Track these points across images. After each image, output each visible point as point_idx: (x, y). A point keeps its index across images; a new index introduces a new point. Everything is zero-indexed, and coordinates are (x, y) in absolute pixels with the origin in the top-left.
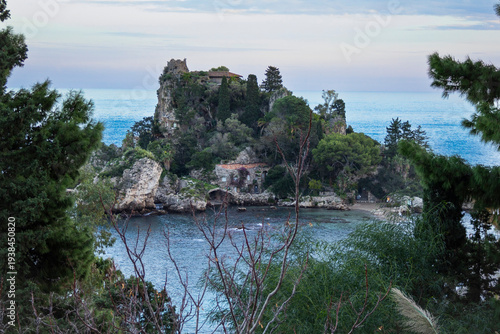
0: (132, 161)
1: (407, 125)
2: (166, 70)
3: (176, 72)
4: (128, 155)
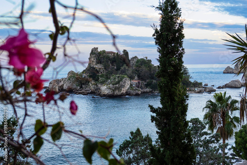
4: (118, 77)
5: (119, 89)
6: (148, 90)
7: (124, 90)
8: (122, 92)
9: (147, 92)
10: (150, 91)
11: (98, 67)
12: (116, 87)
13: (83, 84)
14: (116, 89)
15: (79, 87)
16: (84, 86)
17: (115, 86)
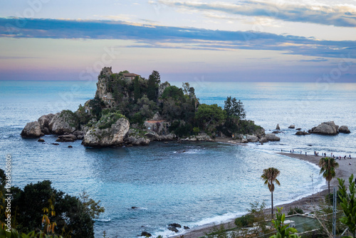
0: (115, 120)
1: (235, 100)
2: (102, 73)
3: (107, 74)
4: (111, 117)
5: (109, 135)
6: (170, 136)
7: (118, 137)
8: (114, 139)
9: (168, 140)
10: (174, 138)
11: (107, 97)
12: (104, 132)
13: (83, 124)
14: (104, 135)
15: (74, 129)
16: (82, 126)
17: (102, 130)
